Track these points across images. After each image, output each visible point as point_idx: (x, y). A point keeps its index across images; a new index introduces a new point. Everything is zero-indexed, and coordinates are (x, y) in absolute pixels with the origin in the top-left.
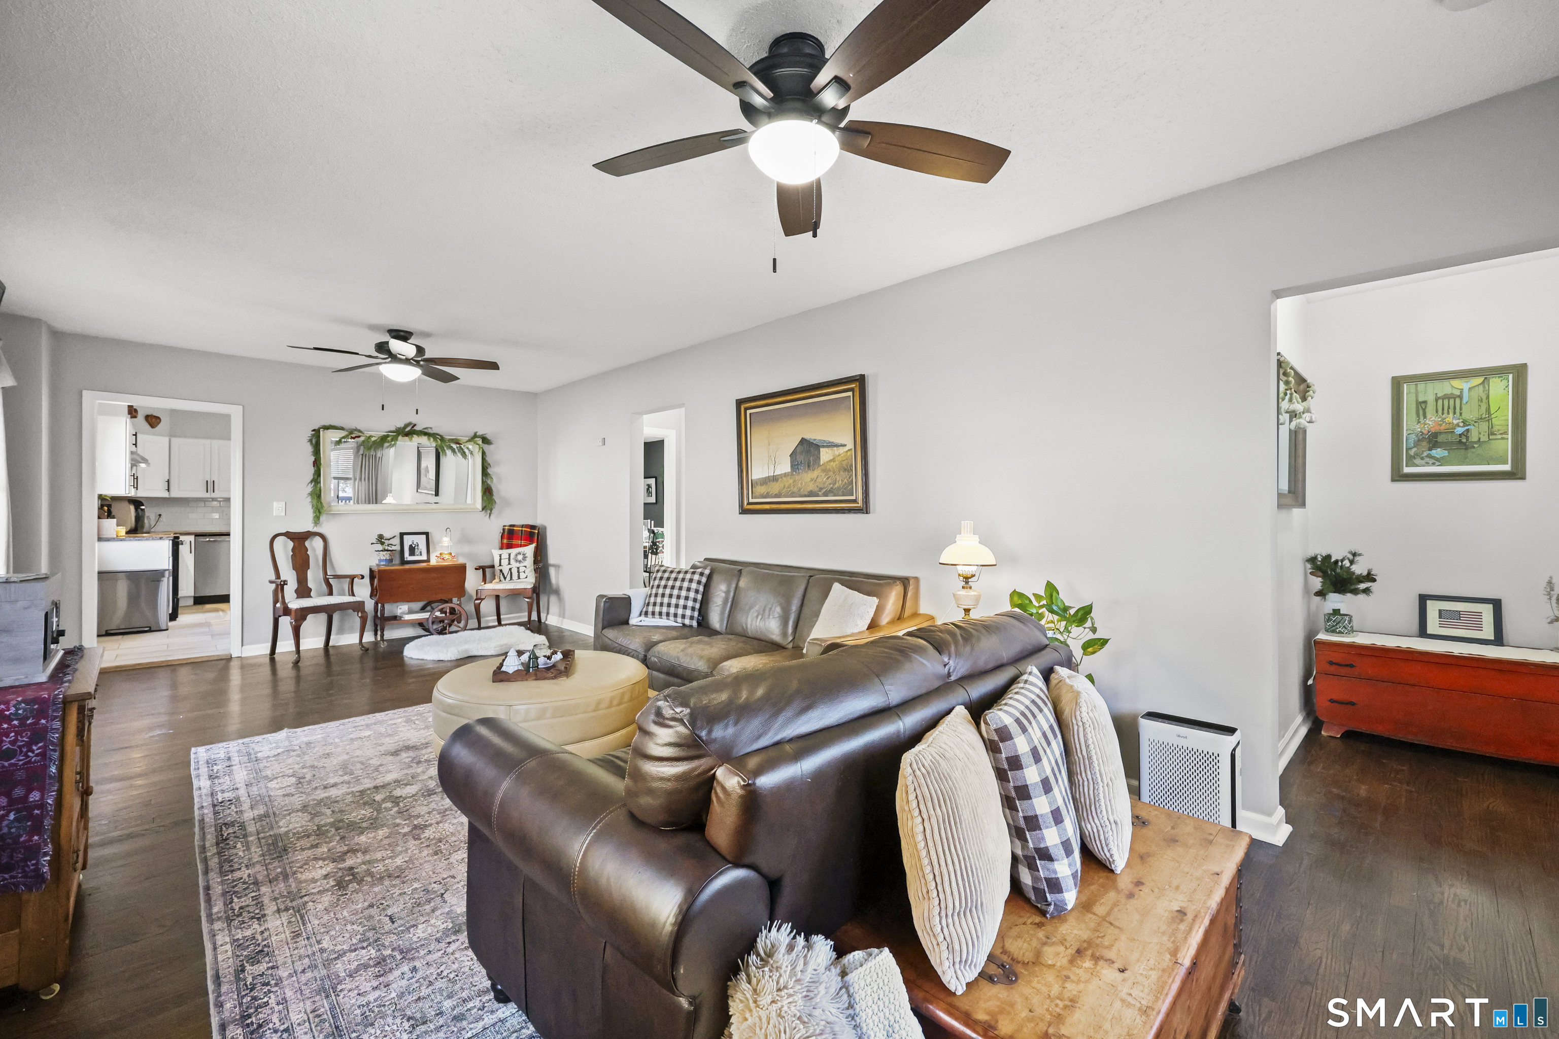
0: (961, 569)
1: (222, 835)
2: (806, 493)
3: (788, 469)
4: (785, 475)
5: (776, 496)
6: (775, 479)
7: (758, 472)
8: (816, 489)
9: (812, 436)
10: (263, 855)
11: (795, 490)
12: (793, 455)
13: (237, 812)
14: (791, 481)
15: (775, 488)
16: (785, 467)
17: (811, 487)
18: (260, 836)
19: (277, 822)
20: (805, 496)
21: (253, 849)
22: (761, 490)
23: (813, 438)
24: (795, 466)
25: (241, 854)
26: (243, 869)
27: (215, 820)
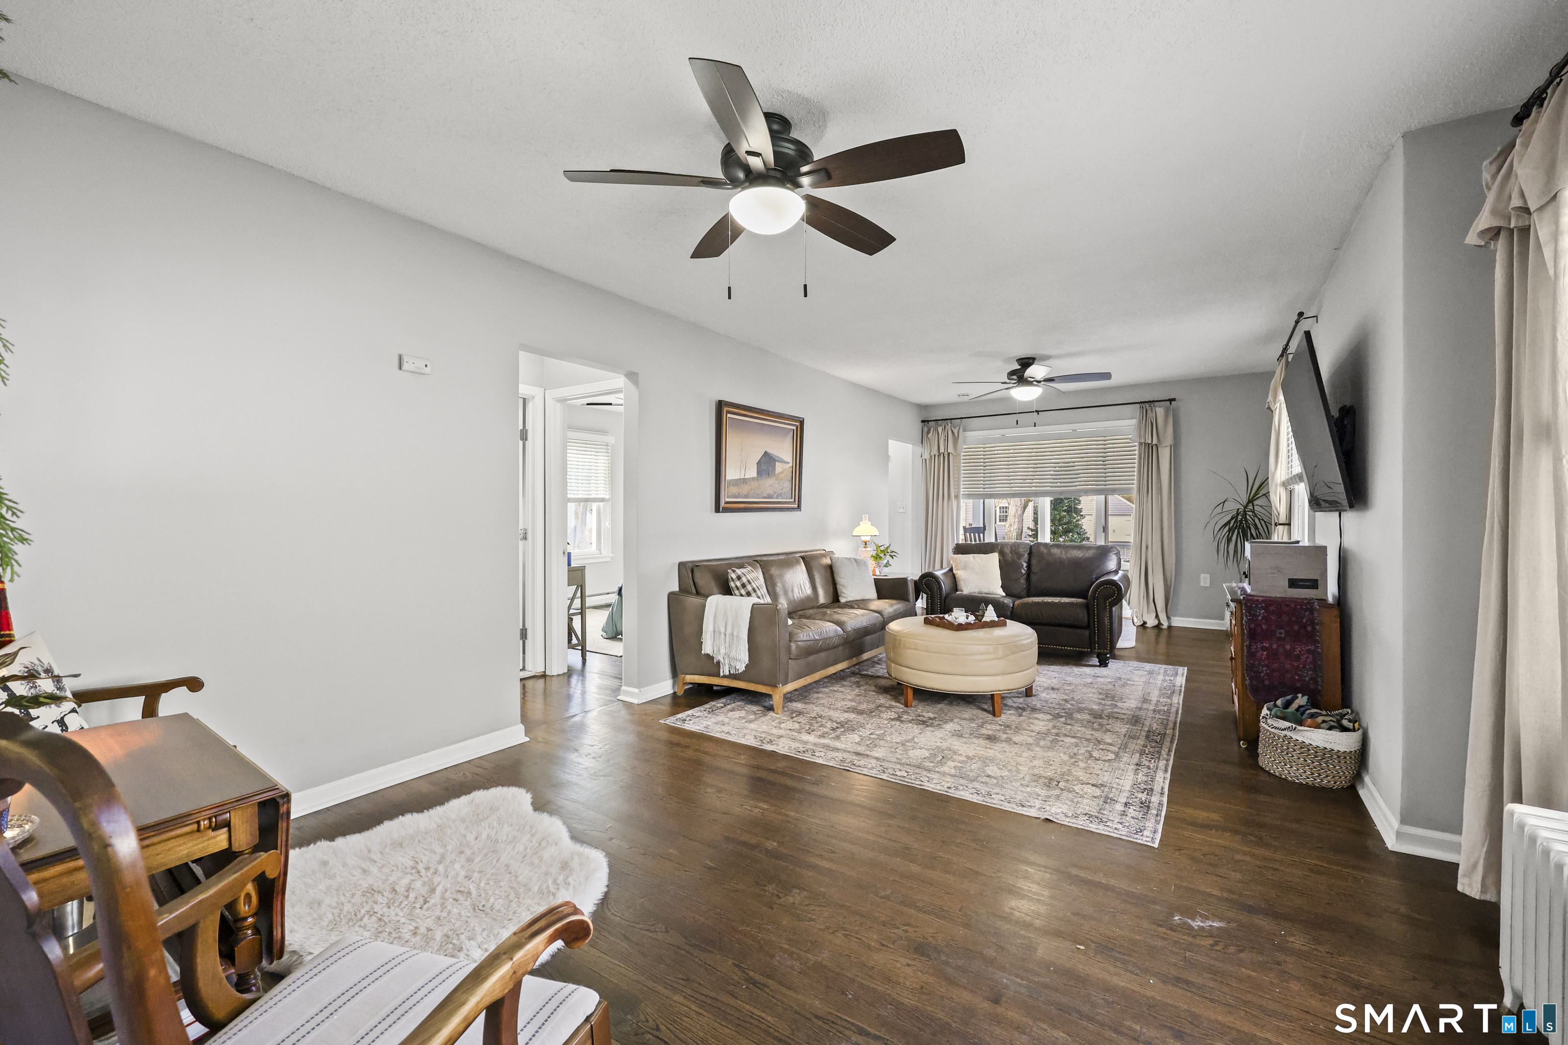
0: (864, 538)
1: (1161, 737)
2: (766, 496)
3: (755, 475)
4: (753, 479)
5: (746, 497)
6: (744, 481)
7: (731, 473)
8: (772, 493)
9: (773, 451)
10: (1145, 719)
11: (759, 492)
12: (759, 463)
13: (1146, 747)
14: (757, 485)
15: (745, 489)
16: (752, 473)
17: (770, 491)
18: (1141, 728)
19: (1127, 731)
20: (765, 498)
21: (1148, 724)
22: (734, 490)
23: (772, 453)
24: (760, 472)
25: (1155, 724)
26: (1157, 718)
27: (1161, 747)
